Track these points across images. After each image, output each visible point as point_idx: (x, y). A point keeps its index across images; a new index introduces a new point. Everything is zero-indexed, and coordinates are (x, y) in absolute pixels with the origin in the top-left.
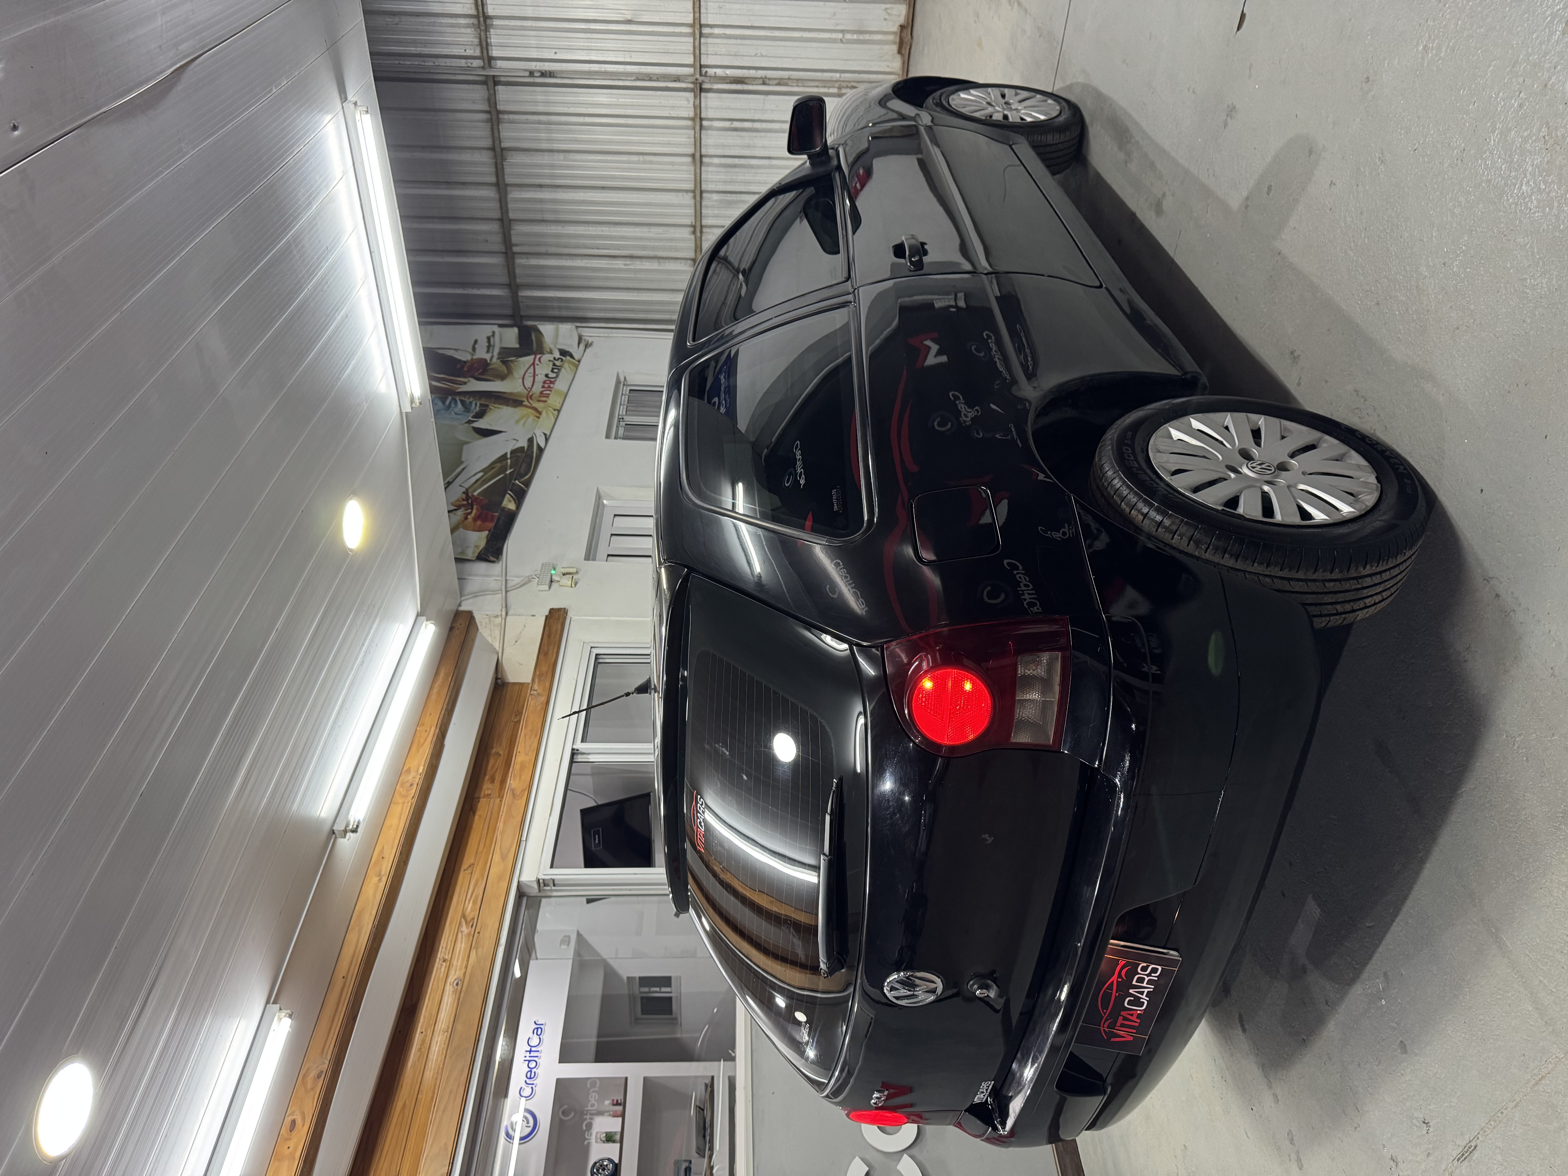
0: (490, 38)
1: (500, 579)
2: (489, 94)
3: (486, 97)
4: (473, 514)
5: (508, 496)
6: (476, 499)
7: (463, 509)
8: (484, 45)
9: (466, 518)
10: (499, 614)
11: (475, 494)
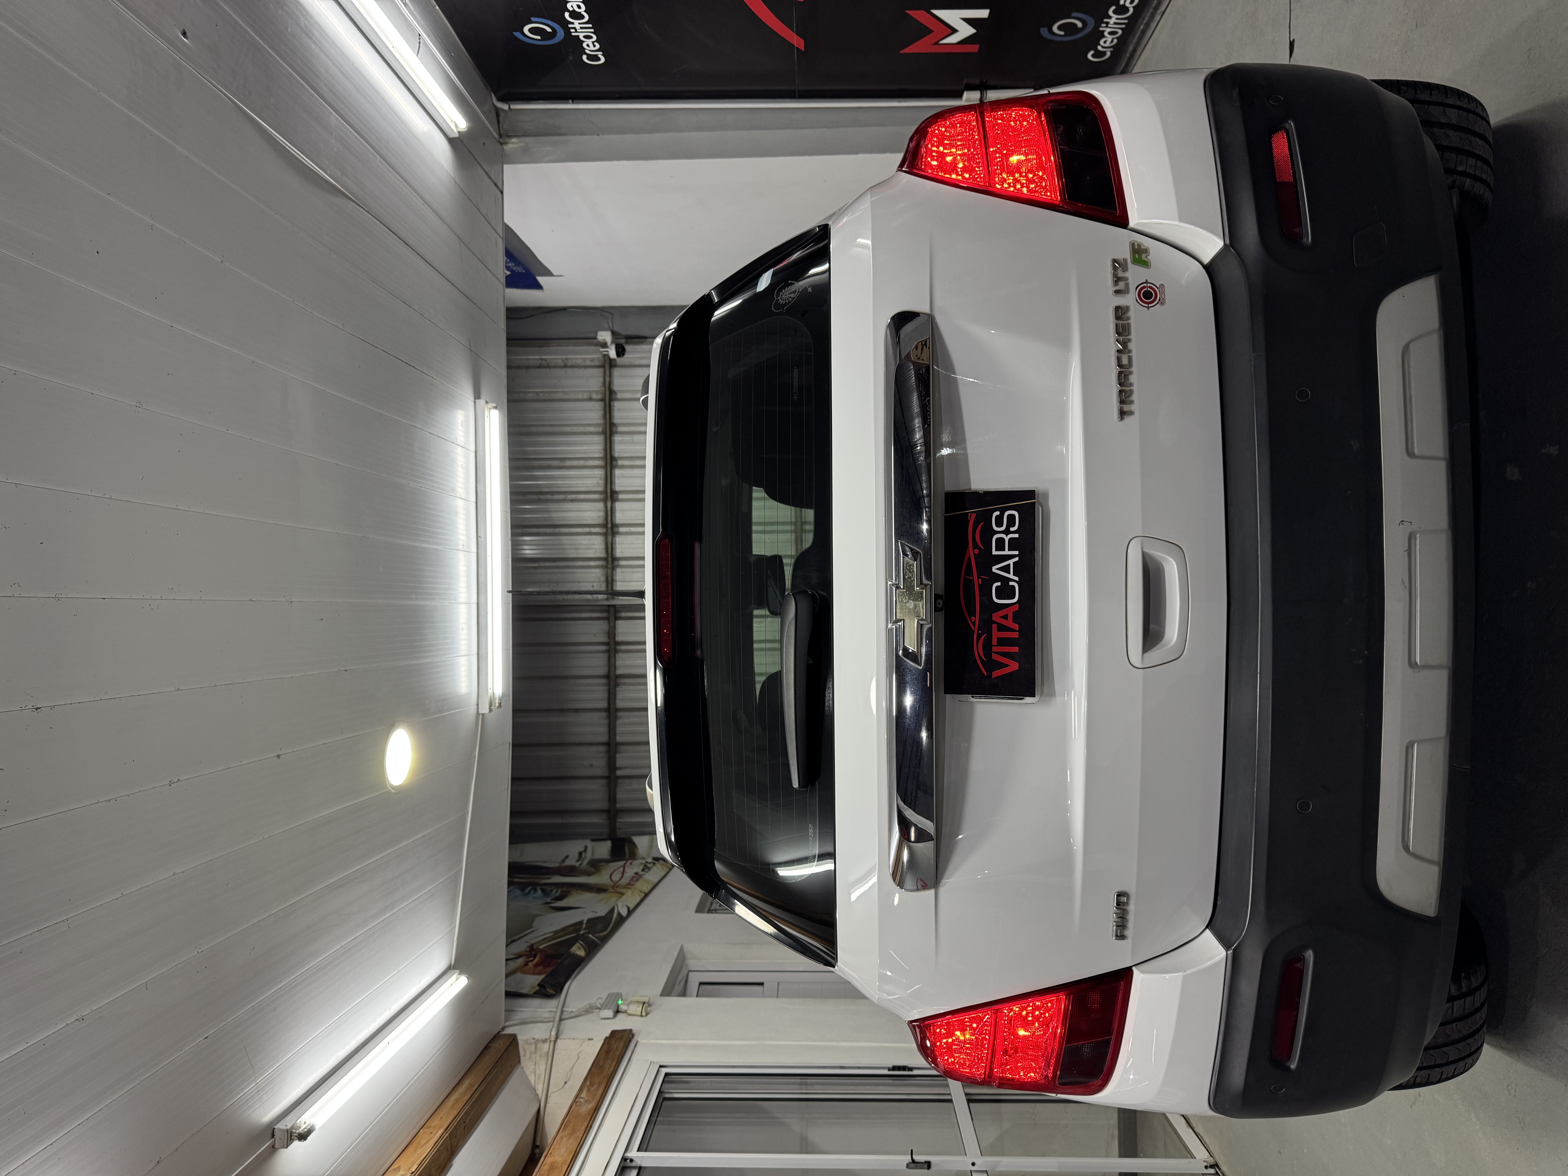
0: (616, 576)
1: (555, 1010)
2: (610, 626)
3: (607, 630)
4: (535, 962)
5: (577, 945)
6: (541, 951)
7: (524, 957)
8: (610, 581)
9: (526, 964)
10: (548, 1038)
11: (541, 947)
